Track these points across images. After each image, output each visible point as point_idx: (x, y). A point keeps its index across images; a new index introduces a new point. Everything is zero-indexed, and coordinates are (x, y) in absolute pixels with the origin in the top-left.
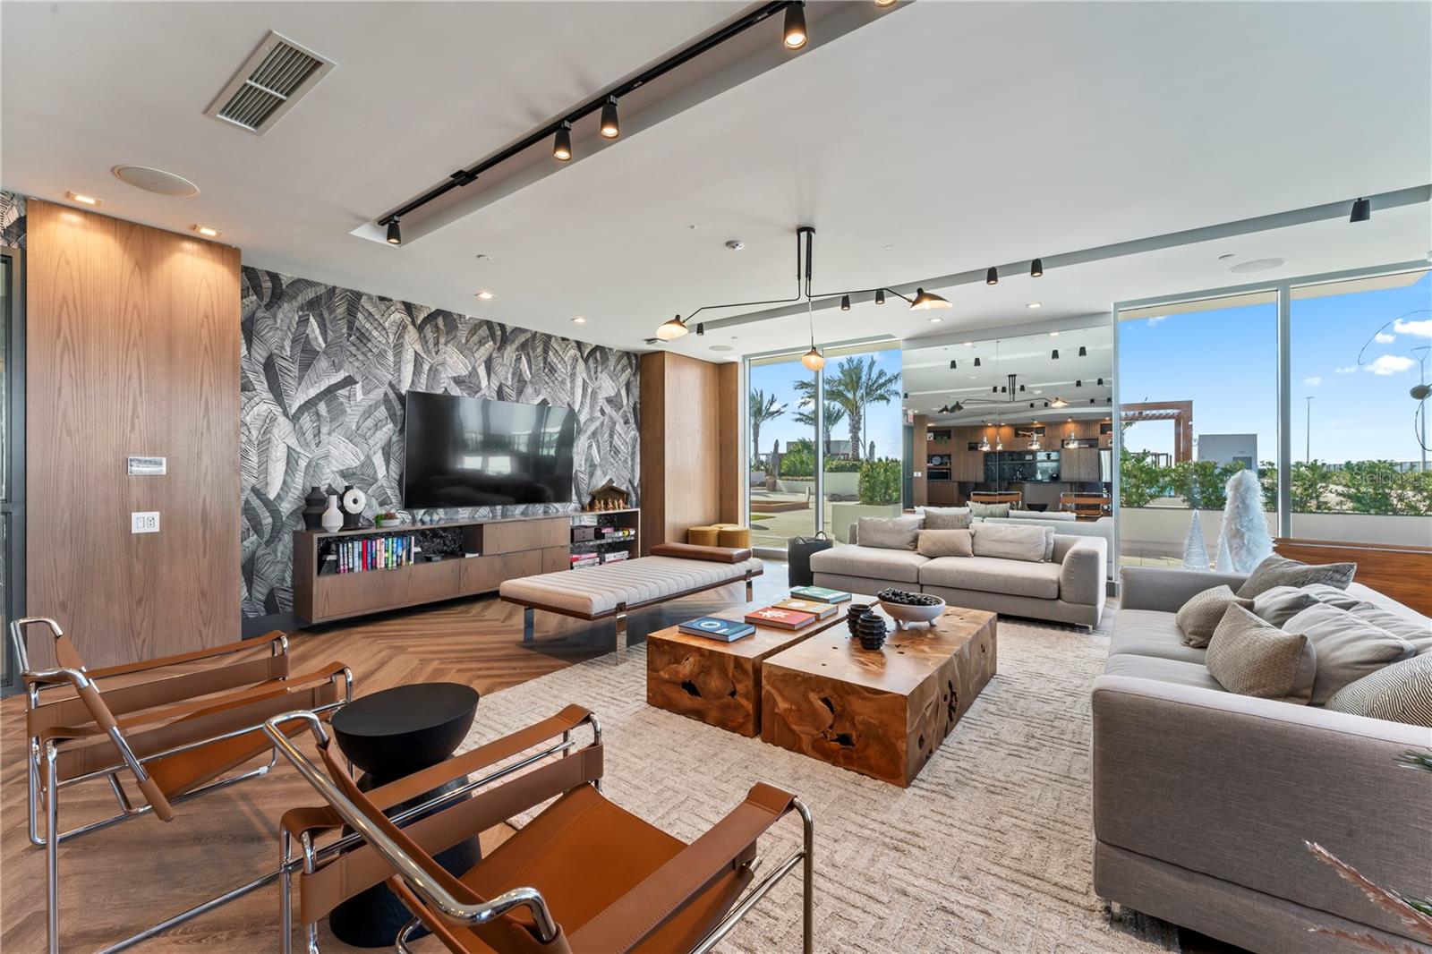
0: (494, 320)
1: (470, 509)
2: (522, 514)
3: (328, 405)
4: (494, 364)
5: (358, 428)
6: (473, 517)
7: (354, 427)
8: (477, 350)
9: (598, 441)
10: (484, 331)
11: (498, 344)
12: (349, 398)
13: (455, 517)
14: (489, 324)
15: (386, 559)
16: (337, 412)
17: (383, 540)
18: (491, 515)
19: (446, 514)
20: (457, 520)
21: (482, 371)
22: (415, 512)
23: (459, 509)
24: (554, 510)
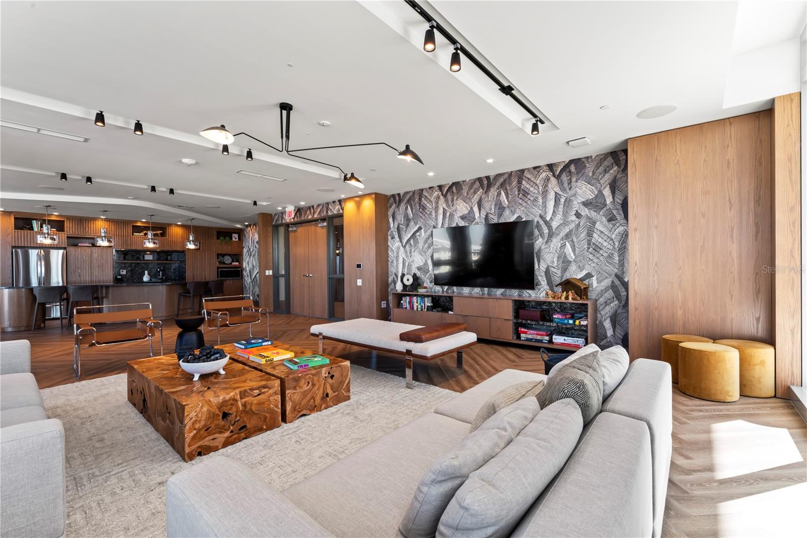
0: (482, 176)
1: (470, 288)
2: (502, 294)
3: (413, 240)
4: (482, 203)
5: (423, 248)
6: (471, 293)
7: (421, 248)
8: (473, 197)
9: (572, 241)
10: (477, 184)
11: (485, 189)
12: (419, 236)
13: (462, 292)
14: (480, 180)
15: (417, 306)
16: (416, 242)
17: (415, 297)
18: (481, 293)
19: (457, 289)
20: (462, 293)
21: (476, 209)
22: (444, 287)
23: (464, 288)
24: (527, 295)
